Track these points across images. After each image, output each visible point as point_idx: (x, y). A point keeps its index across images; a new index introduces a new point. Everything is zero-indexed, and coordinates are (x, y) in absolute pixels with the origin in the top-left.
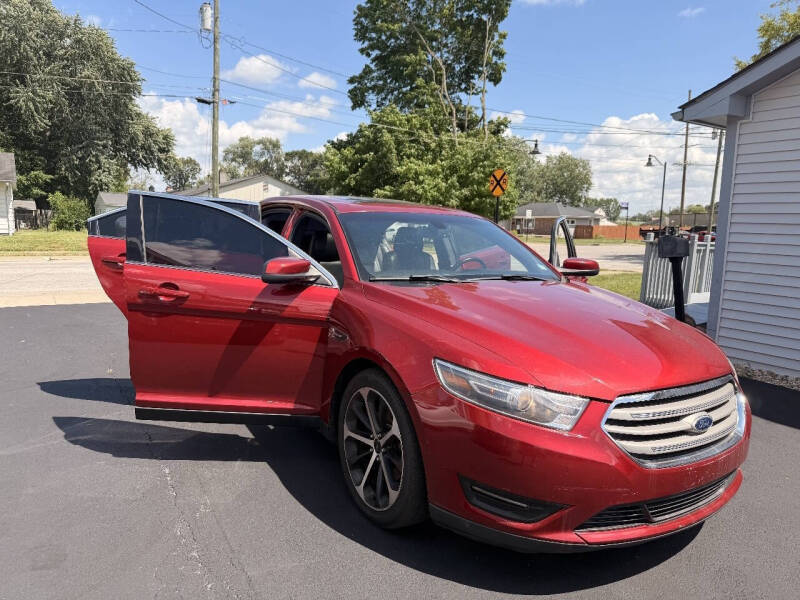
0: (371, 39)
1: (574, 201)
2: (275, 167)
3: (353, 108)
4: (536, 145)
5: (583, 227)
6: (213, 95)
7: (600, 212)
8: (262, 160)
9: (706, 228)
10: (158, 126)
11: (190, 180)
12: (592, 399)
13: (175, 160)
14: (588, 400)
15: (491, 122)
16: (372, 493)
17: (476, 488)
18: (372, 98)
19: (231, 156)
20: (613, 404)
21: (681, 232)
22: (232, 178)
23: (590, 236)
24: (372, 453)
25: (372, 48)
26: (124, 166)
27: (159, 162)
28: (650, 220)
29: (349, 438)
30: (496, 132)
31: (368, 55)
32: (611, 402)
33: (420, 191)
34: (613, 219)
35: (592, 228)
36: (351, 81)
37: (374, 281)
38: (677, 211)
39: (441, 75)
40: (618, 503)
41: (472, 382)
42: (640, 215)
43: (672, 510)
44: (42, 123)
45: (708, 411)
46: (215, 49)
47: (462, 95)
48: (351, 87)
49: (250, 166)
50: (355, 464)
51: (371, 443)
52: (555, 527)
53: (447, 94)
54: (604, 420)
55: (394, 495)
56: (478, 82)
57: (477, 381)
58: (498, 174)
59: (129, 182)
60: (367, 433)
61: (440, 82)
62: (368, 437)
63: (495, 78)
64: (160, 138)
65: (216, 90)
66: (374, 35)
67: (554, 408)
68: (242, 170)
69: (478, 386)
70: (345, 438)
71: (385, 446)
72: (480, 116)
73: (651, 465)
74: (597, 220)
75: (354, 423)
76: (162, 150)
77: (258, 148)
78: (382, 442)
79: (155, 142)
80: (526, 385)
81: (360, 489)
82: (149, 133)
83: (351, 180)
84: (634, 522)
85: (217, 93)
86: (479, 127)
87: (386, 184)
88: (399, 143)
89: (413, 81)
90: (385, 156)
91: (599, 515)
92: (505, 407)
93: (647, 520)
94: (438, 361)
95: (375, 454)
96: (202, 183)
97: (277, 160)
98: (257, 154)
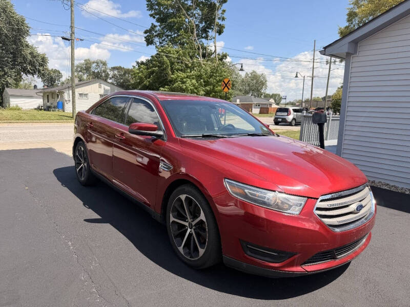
0: (156, 9)
1: (259, 95)
2: (103, 74)
3: (147, 45)
4: (242, 66)
5: (264, 108)
6: (71, 35)
7: (272, 101)
8: (96, 71)
9: (323, 109)
10: (39, 52)
11: (56, 81)
12: (308, 198)
13: (48, 71)
14: (306, 199)
15: (219, 55)
16: (188, 251)
17: (249, 246)
18: (156, 40)
19: (79, 69)
20: (319, 200)
21: (311, 110)
22: (80, 81)
23: (267, 113)
24: (187, 229)
25: (156, 14)
26: (19, 74)
27: (39, 72)
28: (295, 104)
29: (173, 222)
30: (221, 59)
31: (154, 17)
32: (318, 199)
33: (184, 87)
34: (278, 104)
35: (268, 108)
36: (146, 32)
37: (184, 137)
38: (308, 100)
39: (193, 29)
40: (322, 250)
41: (246, 191)
42: (290, 102)
43: (345, 252)
45: (360, 201)
46: (72, 11)
47: (204, 40)
48: (146, 35)
49: (90, 75)
50: (178, 235)
51: (187, 224)
52: (291, 264)
53: (196, 39)
54: (315, 208)
55: (202, 251)
56: (211, 33)
57: (249, 190)
58: (226, 81)
59: (22, 83)
60: (184, 219)
61: (192, 32)
62: (185, 221)
63: (220, 32)
64: (40, 59)
65: (73, 33)
66: (157, 7)
67: (290, 203)
68: (85, 77)
69: (249, 193)
70: (171, 222)
71: (195, 225)
72: (213, 51)
73: (337, 230)
74: (271, 105)
75: (176, 213)
76: (41, 65)
77: (94, 65)
78: (194, 223)
79: (37, 60)
80: (274, 191)
81: (181, 249)
82: (33, 55)
83: (146, 82)
84: (328, 259)
85: (73, 35)
86: (213, 56)
87: (165, 85)
88: (172, 63)
89: (178, 31)
90: (165, 69)
91: (313, 257)
92: (264, 203)
93: (334, 258)
94: (226, 180)
95: (189, 230)
96: (63, 83)
97: (104, 71)
98: (94, 68)
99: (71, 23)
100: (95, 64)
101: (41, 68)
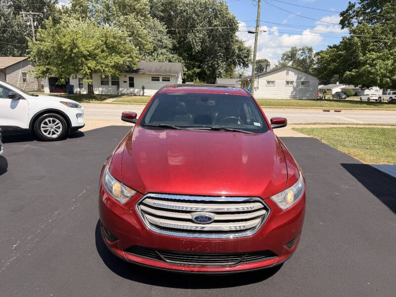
2: (308, 61)
6: (256, 28)
8: (302, 58)
10: (245, 45)
11: (264, 70)
12: (137, 191)
19: (285, 57)
20: (145, 196)
40: (138, 244)
44: (198, 48)
46: (259, 6)
49: (295, 61)
64: (245, 51)
65: (257, 26)
76: (246, 57)
79: (243, 53)
82: (240, 49)
83: (331, 67)
85: (258, 28)
88: (365, 44)
97: (310, 57)
98: (300, 56)
99: (257, 17)
100: (301, 51)
101: (245, 60)
